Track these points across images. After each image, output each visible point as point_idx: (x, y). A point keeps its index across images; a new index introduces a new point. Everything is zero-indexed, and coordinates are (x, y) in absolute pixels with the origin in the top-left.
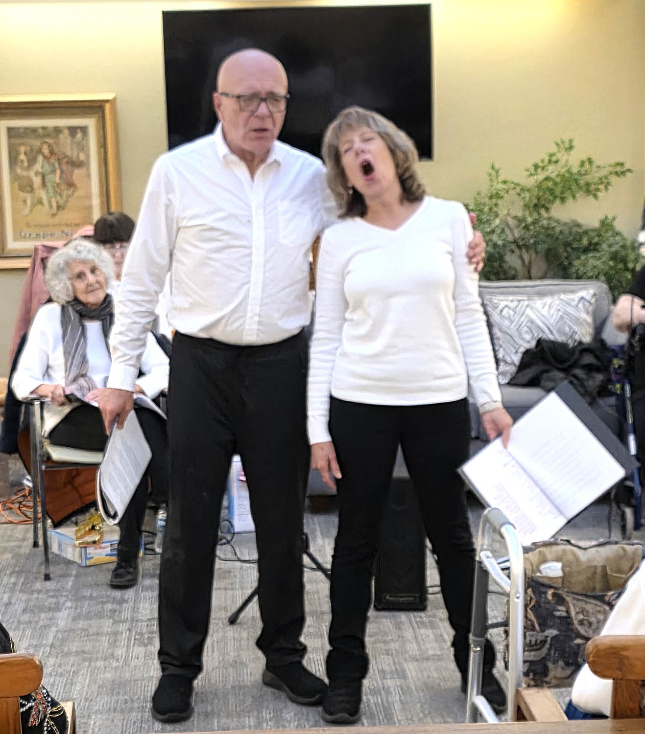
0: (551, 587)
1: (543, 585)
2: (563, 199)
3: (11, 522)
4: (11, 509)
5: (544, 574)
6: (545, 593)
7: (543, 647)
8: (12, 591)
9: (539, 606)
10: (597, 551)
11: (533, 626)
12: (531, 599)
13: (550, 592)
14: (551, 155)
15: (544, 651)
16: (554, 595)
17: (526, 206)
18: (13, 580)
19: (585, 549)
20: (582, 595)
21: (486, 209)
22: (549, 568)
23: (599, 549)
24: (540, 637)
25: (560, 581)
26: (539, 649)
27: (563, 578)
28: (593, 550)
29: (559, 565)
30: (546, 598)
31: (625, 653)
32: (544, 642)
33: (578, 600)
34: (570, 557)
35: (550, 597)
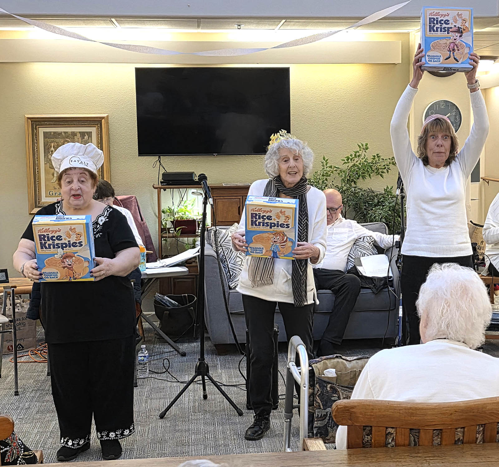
0: (329, 383)
1: (325, 382)
2: (364, 177)
3: (36, 362)
4: (36, 354)
5: (326, 376)
6: (326, 387)
7: (325, 418)
8: (31, 401)
9: (323, 394)
10: (357, 363)
11: (320, 406)
12: (318, 390)
13: (329, 386)
14: (356, 152)
15: (326, 420)
16: (331, 387)
17: (343, 180)
18: (32, 395)
19: (350, 361)
20: (347, 387)
21: (321, 182)
22: (328, 372)
23: (358, 361)
24: (324, 413)
25: (335, 380)
26: (324, 419)
27: (337, 378)
28: (354, 362)
29: (334, 370)
30: (327, 389)
31: (354, 410)
32: (325, 416)
33: (345, 390)
34: (341, 365)
35: (329, 389)
